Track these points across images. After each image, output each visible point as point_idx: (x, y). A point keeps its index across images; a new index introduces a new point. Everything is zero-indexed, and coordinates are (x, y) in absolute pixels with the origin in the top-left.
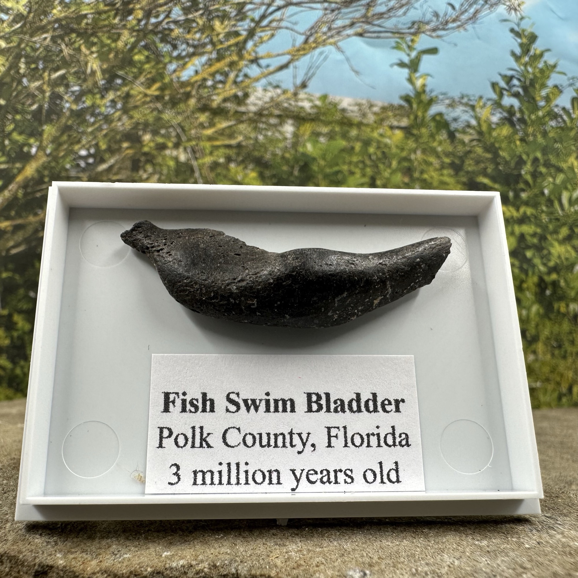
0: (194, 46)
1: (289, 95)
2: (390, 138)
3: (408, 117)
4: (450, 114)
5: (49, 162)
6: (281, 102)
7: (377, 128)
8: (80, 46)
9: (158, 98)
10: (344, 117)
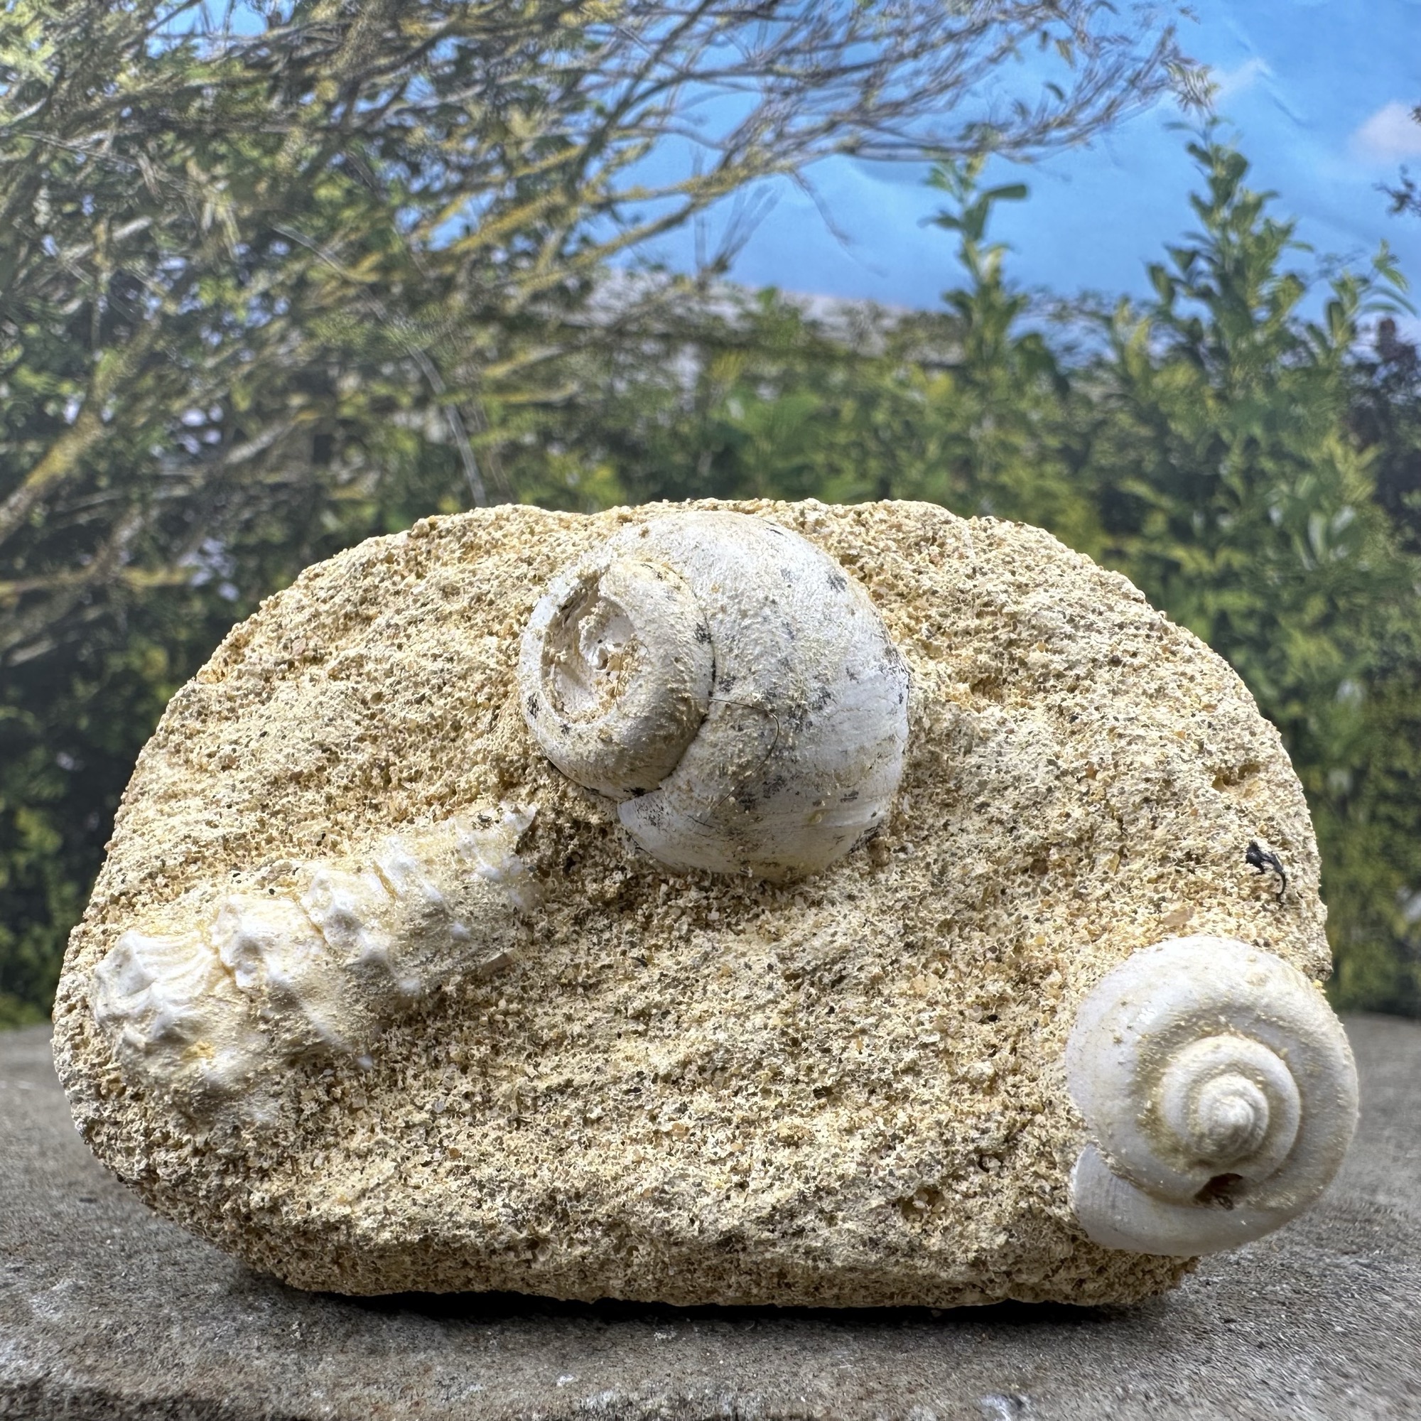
0: (463, 170)
1: (687, 287)
2: (922, 388)
3: (962, 340)
4: (1058, 337)
5: (110, 441)
6: (669, 304)
7: (890, 368)
8: (185, 161)
9: (376, 290)
10: (815, 341)
